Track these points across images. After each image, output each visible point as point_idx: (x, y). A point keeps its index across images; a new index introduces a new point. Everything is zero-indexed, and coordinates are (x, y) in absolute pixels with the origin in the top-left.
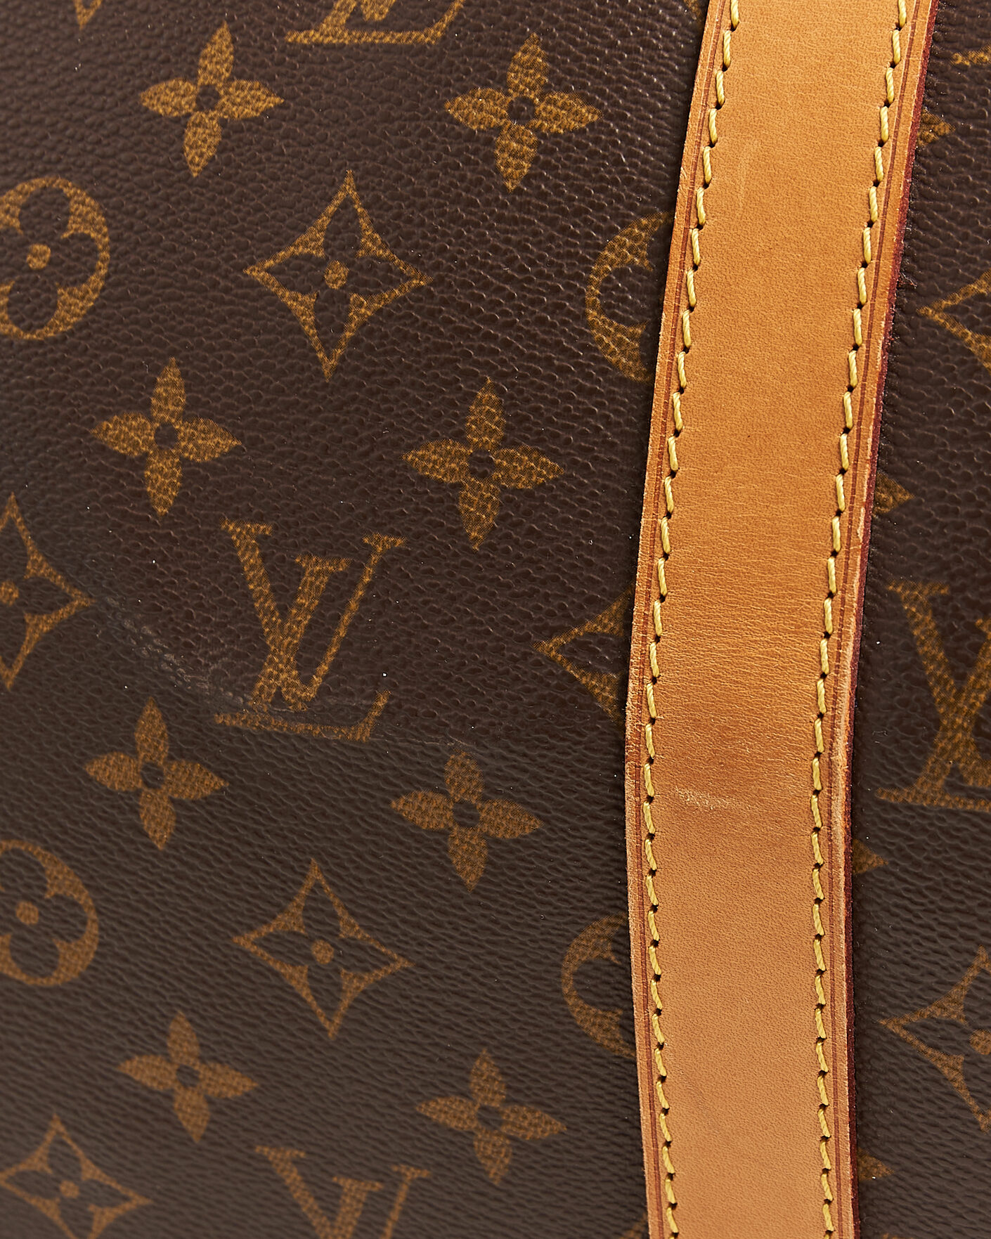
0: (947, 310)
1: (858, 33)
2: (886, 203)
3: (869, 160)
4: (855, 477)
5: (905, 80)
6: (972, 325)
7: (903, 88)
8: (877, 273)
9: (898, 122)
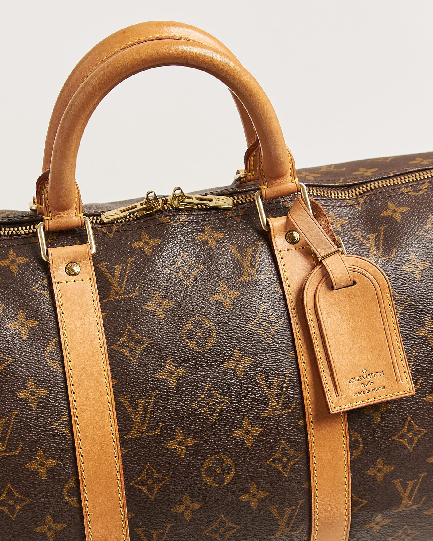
0: (135, 483)
1: (105, 437)
2: (119, 468)
3: (114, 461)
4: (124, 515)
5: (117, 444)
6: (140, 485)
7: (117, 446)
8: (121, 481)
9: (118, 453)
